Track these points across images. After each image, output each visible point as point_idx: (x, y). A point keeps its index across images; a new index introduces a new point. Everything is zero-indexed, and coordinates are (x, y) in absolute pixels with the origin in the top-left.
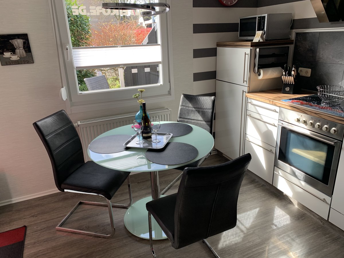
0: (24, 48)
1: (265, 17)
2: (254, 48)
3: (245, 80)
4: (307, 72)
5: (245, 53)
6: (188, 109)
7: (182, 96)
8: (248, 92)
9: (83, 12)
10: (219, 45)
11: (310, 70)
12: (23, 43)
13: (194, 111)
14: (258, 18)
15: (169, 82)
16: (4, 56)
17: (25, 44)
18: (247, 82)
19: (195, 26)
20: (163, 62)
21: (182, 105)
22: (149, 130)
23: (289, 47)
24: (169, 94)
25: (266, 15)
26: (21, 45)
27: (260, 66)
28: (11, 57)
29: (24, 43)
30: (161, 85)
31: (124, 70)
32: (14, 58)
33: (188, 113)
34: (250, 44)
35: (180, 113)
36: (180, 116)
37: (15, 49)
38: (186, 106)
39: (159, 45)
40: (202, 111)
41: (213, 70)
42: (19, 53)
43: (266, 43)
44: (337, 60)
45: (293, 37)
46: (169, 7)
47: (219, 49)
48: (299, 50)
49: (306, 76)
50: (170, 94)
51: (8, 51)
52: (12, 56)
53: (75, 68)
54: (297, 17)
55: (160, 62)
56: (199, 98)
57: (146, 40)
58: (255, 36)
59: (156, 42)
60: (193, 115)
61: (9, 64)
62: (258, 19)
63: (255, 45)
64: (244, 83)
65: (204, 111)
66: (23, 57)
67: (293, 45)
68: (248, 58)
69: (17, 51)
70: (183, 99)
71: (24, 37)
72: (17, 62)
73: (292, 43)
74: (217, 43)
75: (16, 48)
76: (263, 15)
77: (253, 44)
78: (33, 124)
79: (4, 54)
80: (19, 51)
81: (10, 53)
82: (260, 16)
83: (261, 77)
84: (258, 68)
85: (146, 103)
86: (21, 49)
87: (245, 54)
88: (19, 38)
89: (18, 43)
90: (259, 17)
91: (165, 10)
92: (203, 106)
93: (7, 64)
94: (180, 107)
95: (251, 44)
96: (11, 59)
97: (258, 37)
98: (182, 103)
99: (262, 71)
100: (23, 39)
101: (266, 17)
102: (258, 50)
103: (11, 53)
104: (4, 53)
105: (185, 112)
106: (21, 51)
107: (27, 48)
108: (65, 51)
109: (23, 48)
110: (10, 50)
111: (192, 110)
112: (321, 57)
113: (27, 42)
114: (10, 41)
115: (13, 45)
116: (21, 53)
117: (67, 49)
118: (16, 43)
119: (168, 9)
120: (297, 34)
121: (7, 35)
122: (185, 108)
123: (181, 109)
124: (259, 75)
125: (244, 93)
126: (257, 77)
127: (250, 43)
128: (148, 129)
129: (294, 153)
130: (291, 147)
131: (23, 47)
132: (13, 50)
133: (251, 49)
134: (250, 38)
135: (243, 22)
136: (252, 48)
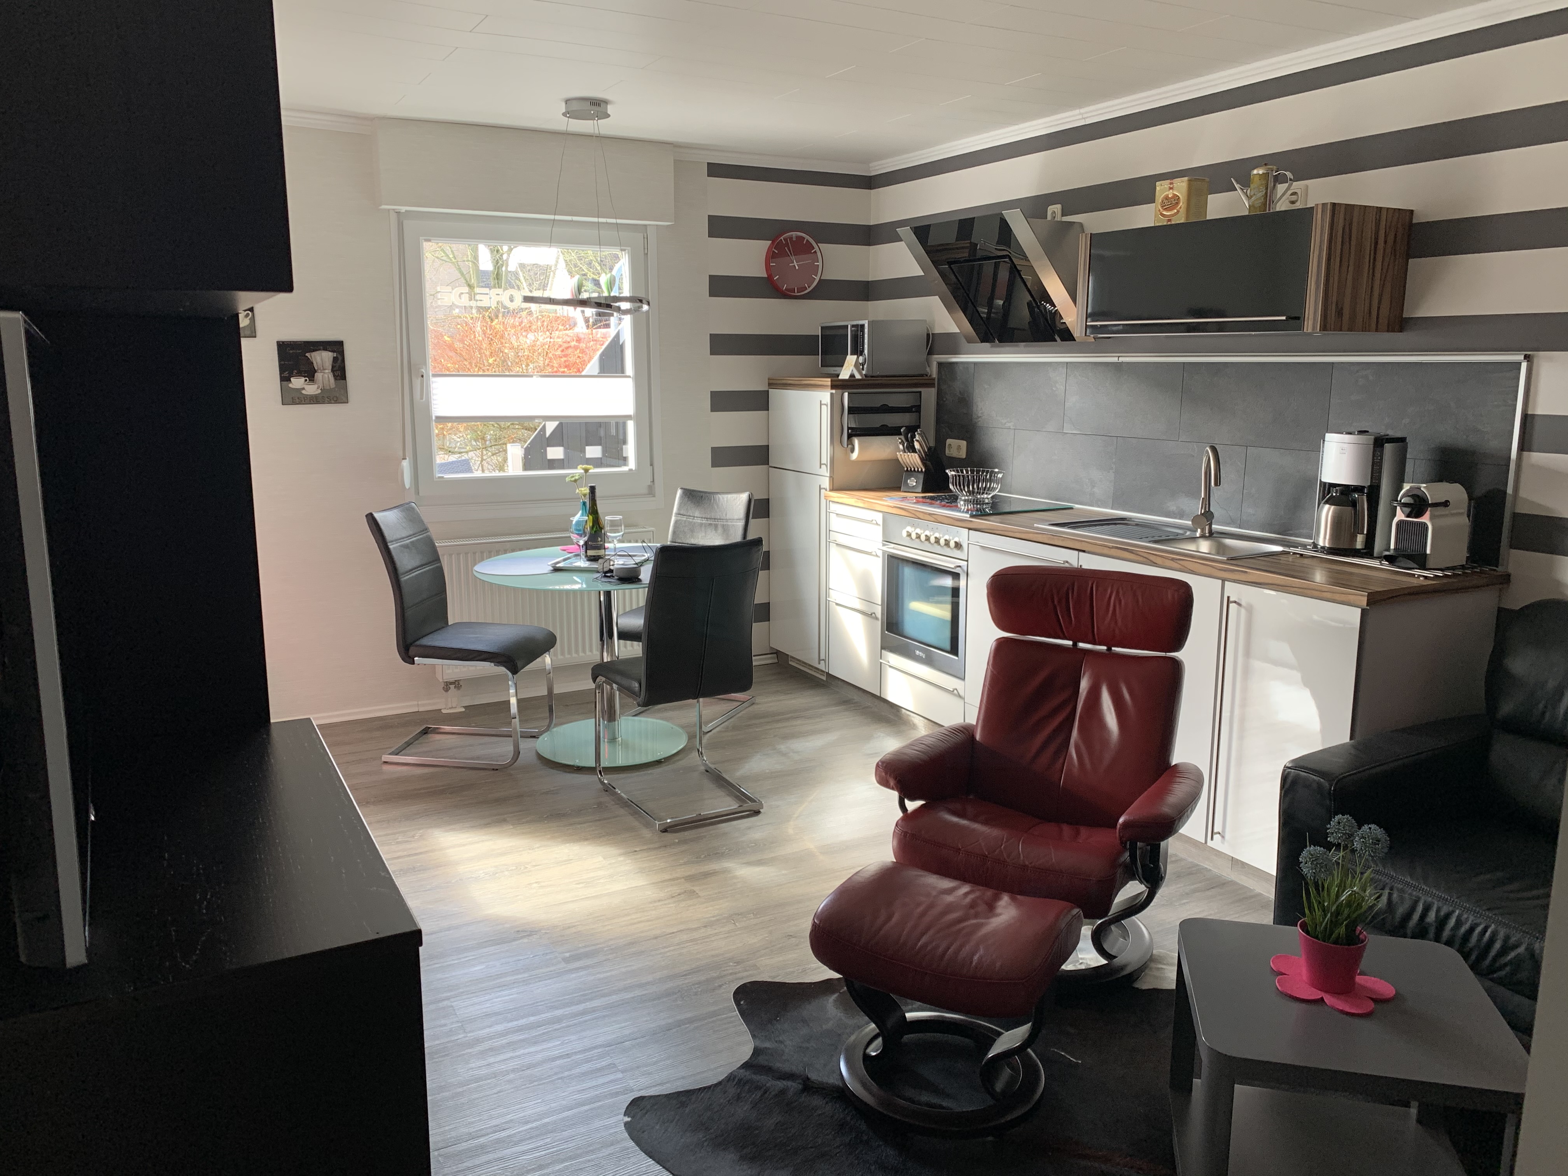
0: (333, 371)
1: (863, 326)
2: (840, 391)
3: (824, 461)
4: (959, 447)
5: (821, 401)
6: (691, 522)
7: (679, 492)
8: (831, 490)
9: (460, 299)
10: (773, 384)
11: (964, 443)
12: (332, 358)
13: (705, 526)
14: (851, 329)
15: (652, 465)
16: (290, 385)
17: (337, 362)
18: (827, 466)
19: (713, 337)
20: (637, 417)
21: (678, 514)
22: (601, 541)
23: (920, 392)
24: (649, 494)
25: (866, 323)
26: (328, 363)
27: (852, 432)
28: (304, 389)
29: (335, 360)
30: (631, 470)
31: (523, 450)
32: (311, 389)
33: (692, 531)
34: (829, 383)
35: (674, 532)
36: (672, 539)
37: (315, 371)
38: (688, 514)
39: (629, 377)
40: (723, 526)
41: (762, 442)
42: (321, 382)
43: (866, 382)
44: (1004, 421)
45: (934, 372)
46: (649, 304)
47: (773, 392)
48: (945, 399)
49: (958, 457)
50: (652, 494)
51: (300, 374)
52: (306, 387)
53: (434, 418)
54: (937, 330)
55: (629, 417)
56: (719, 497)
57: (593, 366)
58: (842, 366)
59: (622, 371)
60: (703, 534)
61: (298, 402)
62: (851, 331)
63: (838, 385)
64: (820, 467)
65: (728, 525)
66: (328, 389)
67: (933, 389)
68: (826, 412)
69: (318, 376)
70: (682, 497)
71: (337, 347)
72: (315, 398)
73: (931, 385)
74: (769, 379)
75: (316, 369)
76: (861, 322)
77: (835, 383)
78: (366, 516)
79: (290, 381)
80: (323, 376)
81: (303, 379)
82: (855, 323)
83: (855, 456)
84: (850, 436)
85: (596, 487)
86: (327, 371)
87: (821, 405)
88: (325, 349)
89: (322, 359)
90: (853, 326)
91: (642, 307)
92: (726, 515)
93: (294, 403)
94: (673, 519)
95: (831, 383)
96: (304, 392)
97: (849, 369)
98: (679, 508)
99: (856, 441)
100: (333, 351)
101: (866, 326)
102: (846, 394)
103: (306, 380)
104: (292, 379)
105: (686, 529)
106: (325, 377)
107: (339, 370)
108: (417, 382)
109: (330, 371)
110: (305, 372)
111: (701, 524)
112: (980, 415)
113: (339, 357)
114: (307, 354)
115: (312, 363)
116: (326, 382)
117: (422, 376)
118: (318, 359)
119: (645, 307)
120: (940, 365)
121: (304, 342)
122: (685, 521)
123: (676, 522)
124: (852, 450)
125: (823, 491)
126: (849, 457)
127: (829, 379)
128: (599, 539)
129: (913, 611)
130: (906, 600)
131: (330, 367)
132: (310, 374)
133: (832, 394)
134: (832, 370)
135: (828, 333)
136: (834, 391)
